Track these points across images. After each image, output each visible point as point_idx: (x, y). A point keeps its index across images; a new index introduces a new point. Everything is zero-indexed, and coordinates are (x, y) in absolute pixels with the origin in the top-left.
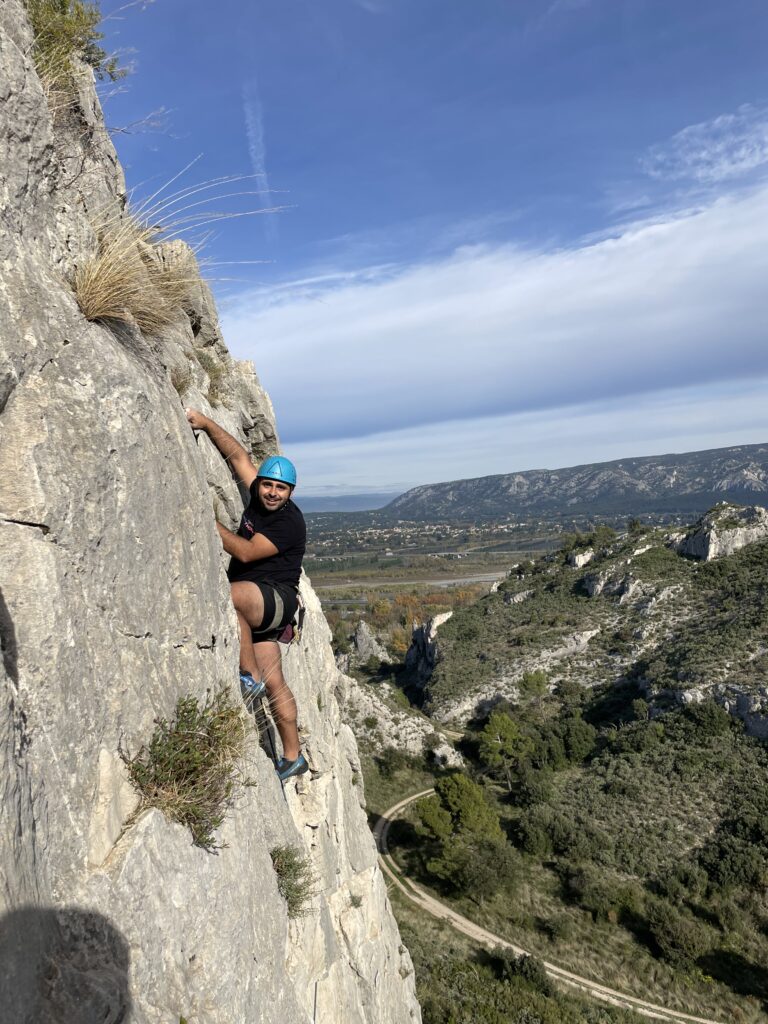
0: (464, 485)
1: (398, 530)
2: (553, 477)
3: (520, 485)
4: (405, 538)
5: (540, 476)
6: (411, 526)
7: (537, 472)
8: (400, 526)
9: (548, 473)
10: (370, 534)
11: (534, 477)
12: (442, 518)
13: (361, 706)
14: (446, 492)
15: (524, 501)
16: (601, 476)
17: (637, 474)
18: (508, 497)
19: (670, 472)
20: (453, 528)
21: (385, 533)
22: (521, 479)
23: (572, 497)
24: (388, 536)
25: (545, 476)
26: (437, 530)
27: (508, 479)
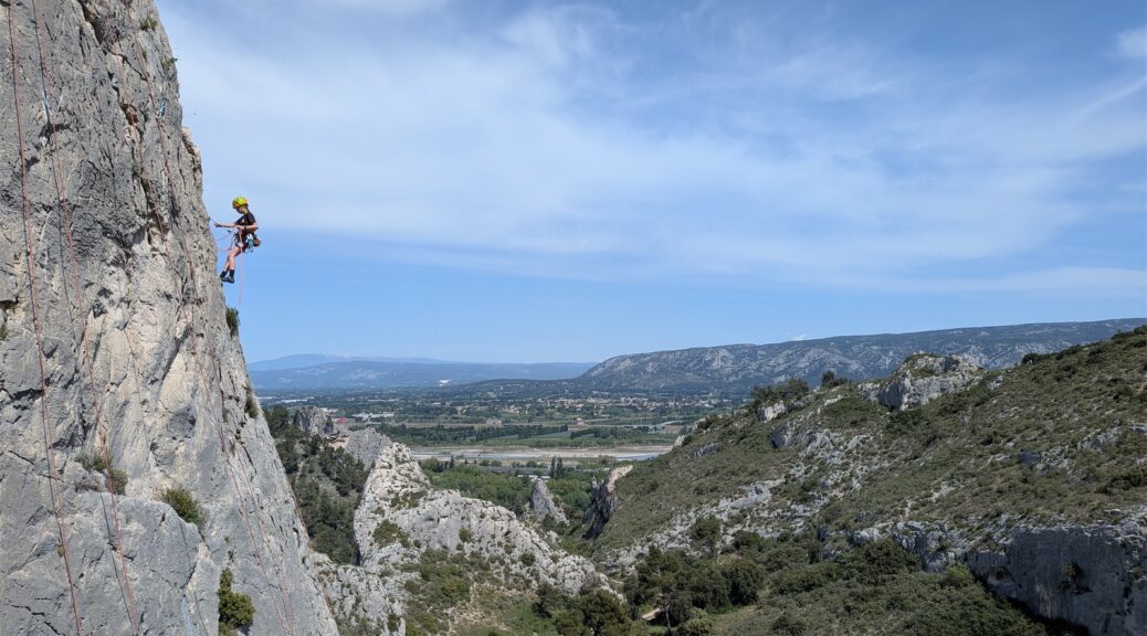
0: (665, 356)
1: (593, 401)
2: (759, 352)
3: (723, 359)
4: (598, 408)
5: (746, 351)
6: (604, 397)
7: (743, 346)
8: (594, 397)
9: (754, 348)
10: (562, 403)
11: (740, 352)
12: (639, 391)
13: (519, 542)
14: (646, 363)
15: (728, 376)
16: (811, 352)
17: (851, 354)
18: (712, 372)
19: (885, 352)
20: (650, 401)
21: (578, 403)
22: (726, 353)
23: (779, 374)
24: (581, 405)
25: (752, 352)
26: (634, 402)
27: (712, 352)
